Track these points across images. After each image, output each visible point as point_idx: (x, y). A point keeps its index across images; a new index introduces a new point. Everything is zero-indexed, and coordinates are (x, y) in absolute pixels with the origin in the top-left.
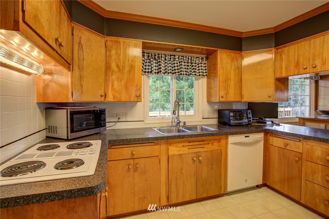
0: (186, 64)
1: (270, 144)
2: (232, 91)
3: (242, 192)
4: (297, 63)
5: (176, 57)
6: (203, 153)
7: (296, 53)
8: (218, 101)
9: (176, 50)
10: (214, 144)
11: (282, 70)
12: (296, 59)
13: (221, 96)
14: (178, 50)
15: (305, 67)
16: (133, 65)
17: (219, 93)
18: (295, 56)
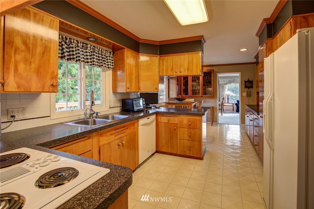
0: (97, 55)
1: (159, 122)
2: (134, 84)
3: (146, 162)
4: (172, 68)
5: (88, 45)
6: (125, 137)
7: (172, 62)
8: (125, 92)
9: (89, 39)
10: (131, 128)
11: (163, 71)
12: (172, 66)
13: (128, 88)
14: (91, 40)
15: (176, 71)
16: (48, 46)
17: (126, 85)
18: (171, 63)
